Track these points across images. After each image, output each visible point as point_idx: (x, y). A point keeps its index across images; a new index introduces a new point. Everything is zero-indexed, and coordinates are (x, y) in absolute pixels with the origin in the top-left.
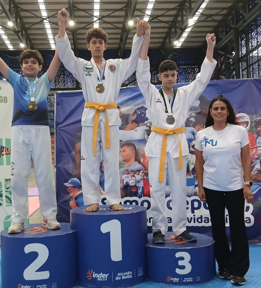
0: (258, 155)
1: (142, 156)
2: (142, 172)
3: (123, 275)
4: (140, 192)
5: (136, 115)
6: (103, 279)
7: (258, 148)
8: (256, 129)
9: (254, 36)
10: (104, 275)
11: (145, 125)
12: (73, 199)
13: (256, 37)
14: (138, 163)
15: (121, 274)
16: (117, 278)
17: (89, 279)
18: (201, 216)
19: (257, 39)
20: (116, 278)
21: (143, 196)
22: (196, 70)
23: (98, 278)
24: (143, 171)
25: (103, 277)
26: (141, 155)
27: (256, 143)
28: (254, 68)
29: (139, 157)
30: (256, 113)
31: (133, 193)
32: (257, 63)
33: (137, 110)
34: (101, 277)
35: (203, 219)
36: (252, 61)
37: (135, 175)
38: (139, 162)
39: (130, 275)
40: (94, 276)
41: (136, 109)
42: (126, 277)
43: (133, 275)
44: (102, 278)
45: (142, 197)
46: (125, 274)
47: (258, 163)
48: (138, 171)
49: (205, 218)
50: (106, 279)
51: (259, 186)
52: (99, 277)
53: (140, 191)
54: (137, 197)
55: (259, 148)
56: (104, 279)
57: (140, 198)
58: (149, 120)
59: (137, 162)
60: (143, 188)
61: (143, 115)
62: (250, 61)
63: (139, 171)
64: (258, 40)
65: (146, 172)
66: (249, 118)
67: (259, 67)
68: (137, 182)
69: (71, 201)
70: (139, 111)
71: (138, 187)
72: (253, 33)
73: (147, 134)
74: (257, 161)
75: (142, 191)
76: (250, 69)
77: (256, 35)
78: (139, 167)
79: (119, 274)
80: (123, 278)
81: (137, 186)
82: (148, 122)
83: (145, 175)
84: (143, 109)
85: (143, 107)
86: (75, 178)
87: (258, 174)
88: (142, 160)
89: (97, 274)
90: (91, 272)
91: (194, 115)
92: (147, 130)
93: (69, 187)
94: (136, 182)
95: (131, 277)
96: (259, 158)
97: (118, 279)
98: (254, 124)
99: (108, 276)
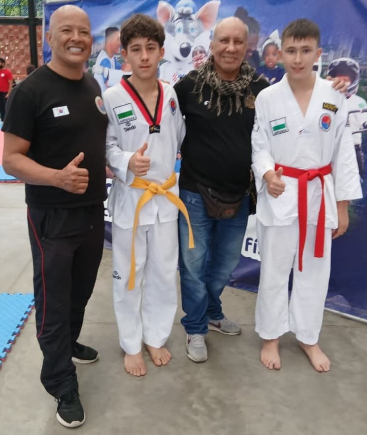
30: (335, 48)
98: (328, 71)
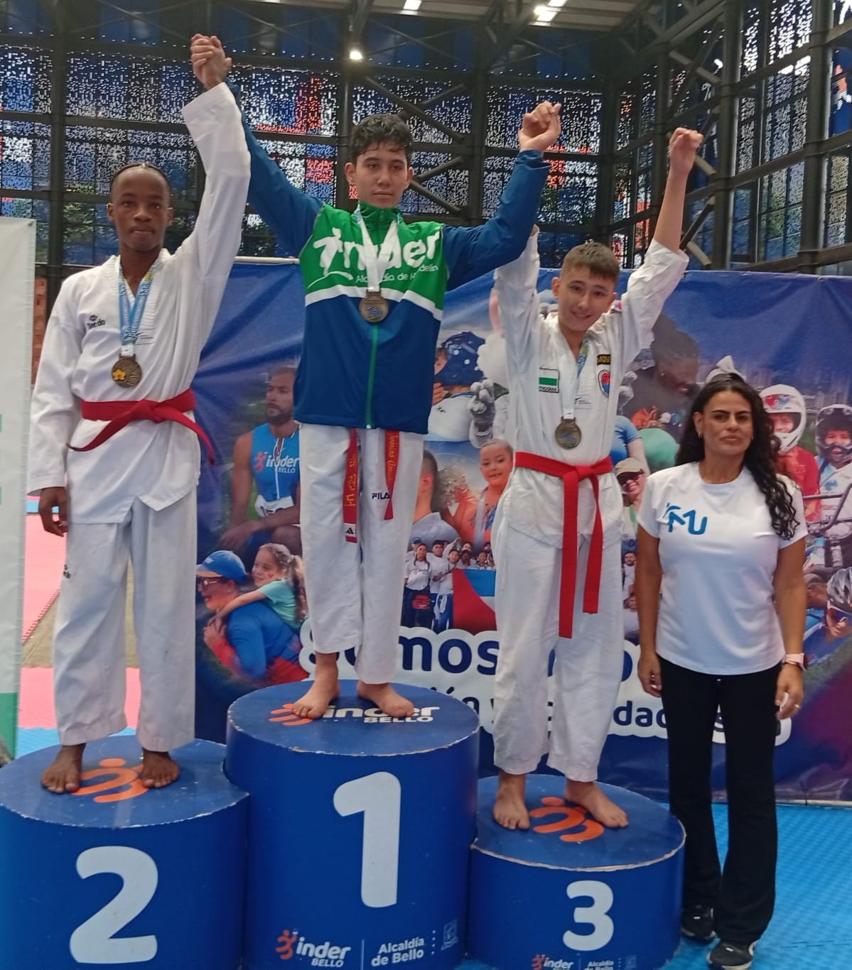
0: (821, 523)
1: (453, 496)
2: (449, 547)
3: (397, 952)
4: (441, 613)
5: (446, 359)
6: (329, 963)
7: (823, 500)
8: (823, 439)
9: (788, 18)
10: (334, 950)
11: (471, 394)
12: (214, 621)
13: (791, 22)
14: (439, 517)
15: (392, 948)
16: (377, 962)
17: (284, 957)
18: (630, 703)
19: (795, 28)
20: (374, 960)
21: (449, 628)
22: (595, 103)
23: (314, 957)
24: (455, 545)
25: (330, 956)
26: (451, 492)
27: (818, 483)
28: (778, 121)
29: (444, 498)
30: (826, 389)
31: (417, 616)
32: (789, 107)
33: (450, 342)
34: (324, 955)
35: (635, 714)
36: (774, 96)
37: (429, 556)
38: (445, 515)
39: (418, 948)
40: (302, 949)
41: (447, 339)
42: (405, 958)
43: (426, 948)
44: (326, 958)
45: (445, 629)
46: (402, 947)
47: (818, 547)
48: (437, 542)
49: (639, 710)
50: (339, 964)
51: (815, 620)
52: (317, 955)
53: (440, 610)
54: (430, 628)
55: (825, 502)
56: (334, 963)
57: (437, 633)
58: (484, 381)
59: (438, 514)
60: (450, 597)
61: (467, 362)
62: (766, 96)
63: (442, 543)
64: (798, 32)
65: (464, 549)
66: (803, 403)
67: (792, 121)
68: (432, 578)
69: (208, 628)
70: (453, 346)
71: (437, 594)
72: (783, 8)
73: (476, 424)
74: (815, 542)
75: (445, 611)
76: (765, 123)
77: (794, 16)
78: (442, 531)
79: (383, 949)
80: (397, 959)
81: (433, 591)
82: (482, 388)
83: (460, 557)
84: (470, 342)
85: (470, 333)
86: (229, 550)
87: (814, 583)
88: (453, 509)
89: (312, 946)
90: (291, 936)
91: (632, 378)
92: (479, 411)
93: (205, 578)
94: (429, 580)
95: (419, 957)
96: (821, 533)
97: (378, 964)
98: (817, 423)
99: (347, 952)
